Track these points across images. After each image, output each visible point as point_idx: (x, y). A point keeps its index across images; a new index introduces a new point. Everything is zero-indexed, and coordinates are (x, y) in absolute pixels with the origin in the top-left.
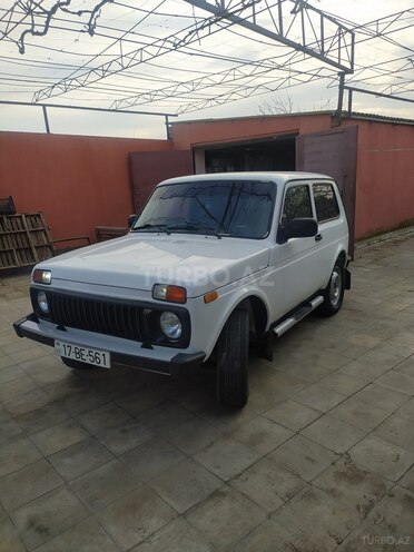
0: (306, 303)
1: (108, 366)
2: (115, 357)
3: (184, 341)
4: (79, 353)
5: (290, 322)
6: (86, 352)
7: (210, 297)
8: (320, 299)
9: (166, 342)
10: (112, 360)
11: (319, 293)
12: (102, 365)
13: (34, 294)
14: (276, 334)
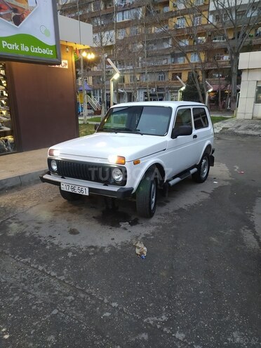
0: (187, 171)
1: (87, 194)
2: (90, 189)
3: (124, 182)
4: (73, 189)
5: (178, 179)
6: (76, 188)
7: (136, 162)
8: (195, 169)
9: (115, 183)
10: (89, 191)
11: (195, 166)
12: (84, 194)
13: (50, 161)
14: (169, 185)
